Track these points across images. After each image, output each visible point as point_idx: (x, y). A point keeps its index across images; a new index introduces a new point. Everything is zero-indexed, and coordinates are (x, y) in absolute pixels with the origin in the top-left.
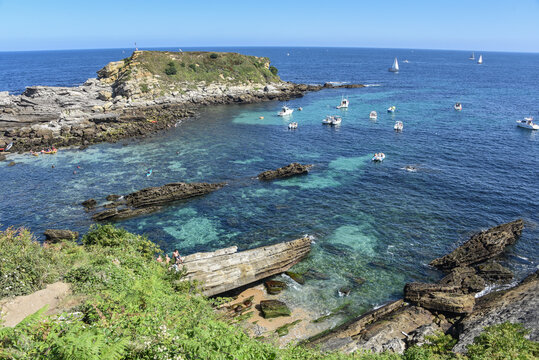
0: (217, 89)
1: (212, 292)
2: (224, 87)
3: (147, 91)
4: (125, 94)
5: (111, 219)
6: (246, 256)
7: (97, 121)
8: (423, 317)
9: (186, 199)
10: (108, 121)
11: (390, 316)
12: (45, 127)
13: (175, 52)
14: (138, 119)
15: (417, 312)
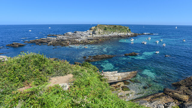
0: (116, 34)
1: (110, 82)
2: (117, 33)
3: (100, 34)
4: (95, 34)
5: (89, 61)
6: (120, 74)
7: (88, 39)
8: (170, 100)
9: (106, 58)
10: (91, 39)
11: (159, 97)
12: (77, 40)
13: (106, 25)
14: (97, 40)
15: (168, 97)
